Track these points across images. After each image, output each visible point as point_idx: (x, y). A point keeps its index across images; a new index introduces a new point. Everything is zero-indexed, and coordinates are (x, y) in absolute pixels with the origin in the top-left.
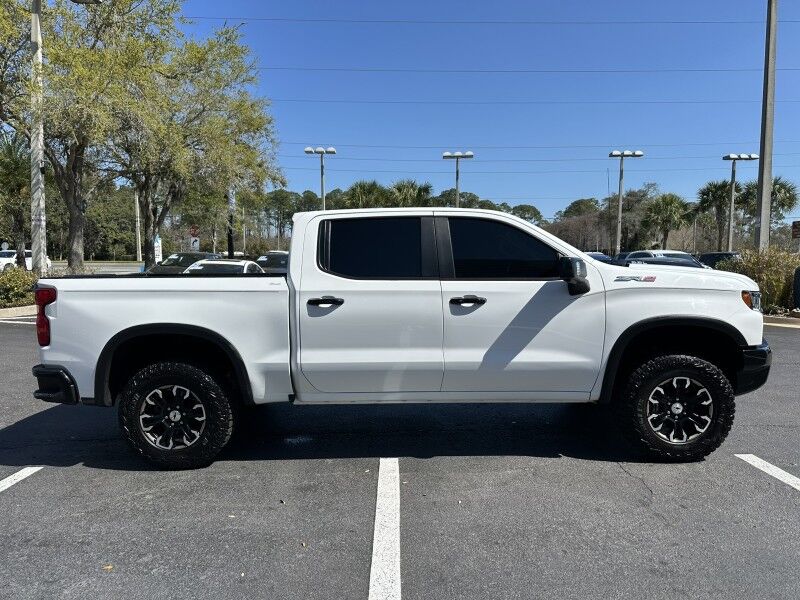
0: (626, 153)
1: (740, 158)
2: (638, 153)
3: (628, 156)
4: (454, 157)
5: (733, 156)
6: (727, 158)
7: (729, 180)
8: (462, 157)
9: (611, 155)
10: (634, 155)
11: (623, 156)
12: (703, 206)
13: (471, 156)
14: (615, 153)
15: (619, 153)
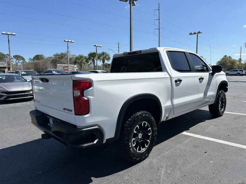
0: (69, 41)
1: (98, 46)
2: (73, 41)
3: (69, 42)
4: (7, 34)
5: (96, 45)
6: (95, 46)
7: (95, 52)
8: (11, 35)
9: (65, 41)
10: (71, 42)
11: (68, 42)
12: (89, 58)
13: (15, 35)
14: (66, 40)
15: (67, 41)
